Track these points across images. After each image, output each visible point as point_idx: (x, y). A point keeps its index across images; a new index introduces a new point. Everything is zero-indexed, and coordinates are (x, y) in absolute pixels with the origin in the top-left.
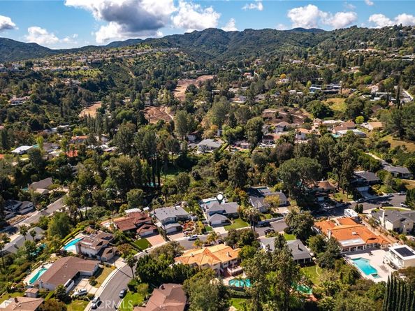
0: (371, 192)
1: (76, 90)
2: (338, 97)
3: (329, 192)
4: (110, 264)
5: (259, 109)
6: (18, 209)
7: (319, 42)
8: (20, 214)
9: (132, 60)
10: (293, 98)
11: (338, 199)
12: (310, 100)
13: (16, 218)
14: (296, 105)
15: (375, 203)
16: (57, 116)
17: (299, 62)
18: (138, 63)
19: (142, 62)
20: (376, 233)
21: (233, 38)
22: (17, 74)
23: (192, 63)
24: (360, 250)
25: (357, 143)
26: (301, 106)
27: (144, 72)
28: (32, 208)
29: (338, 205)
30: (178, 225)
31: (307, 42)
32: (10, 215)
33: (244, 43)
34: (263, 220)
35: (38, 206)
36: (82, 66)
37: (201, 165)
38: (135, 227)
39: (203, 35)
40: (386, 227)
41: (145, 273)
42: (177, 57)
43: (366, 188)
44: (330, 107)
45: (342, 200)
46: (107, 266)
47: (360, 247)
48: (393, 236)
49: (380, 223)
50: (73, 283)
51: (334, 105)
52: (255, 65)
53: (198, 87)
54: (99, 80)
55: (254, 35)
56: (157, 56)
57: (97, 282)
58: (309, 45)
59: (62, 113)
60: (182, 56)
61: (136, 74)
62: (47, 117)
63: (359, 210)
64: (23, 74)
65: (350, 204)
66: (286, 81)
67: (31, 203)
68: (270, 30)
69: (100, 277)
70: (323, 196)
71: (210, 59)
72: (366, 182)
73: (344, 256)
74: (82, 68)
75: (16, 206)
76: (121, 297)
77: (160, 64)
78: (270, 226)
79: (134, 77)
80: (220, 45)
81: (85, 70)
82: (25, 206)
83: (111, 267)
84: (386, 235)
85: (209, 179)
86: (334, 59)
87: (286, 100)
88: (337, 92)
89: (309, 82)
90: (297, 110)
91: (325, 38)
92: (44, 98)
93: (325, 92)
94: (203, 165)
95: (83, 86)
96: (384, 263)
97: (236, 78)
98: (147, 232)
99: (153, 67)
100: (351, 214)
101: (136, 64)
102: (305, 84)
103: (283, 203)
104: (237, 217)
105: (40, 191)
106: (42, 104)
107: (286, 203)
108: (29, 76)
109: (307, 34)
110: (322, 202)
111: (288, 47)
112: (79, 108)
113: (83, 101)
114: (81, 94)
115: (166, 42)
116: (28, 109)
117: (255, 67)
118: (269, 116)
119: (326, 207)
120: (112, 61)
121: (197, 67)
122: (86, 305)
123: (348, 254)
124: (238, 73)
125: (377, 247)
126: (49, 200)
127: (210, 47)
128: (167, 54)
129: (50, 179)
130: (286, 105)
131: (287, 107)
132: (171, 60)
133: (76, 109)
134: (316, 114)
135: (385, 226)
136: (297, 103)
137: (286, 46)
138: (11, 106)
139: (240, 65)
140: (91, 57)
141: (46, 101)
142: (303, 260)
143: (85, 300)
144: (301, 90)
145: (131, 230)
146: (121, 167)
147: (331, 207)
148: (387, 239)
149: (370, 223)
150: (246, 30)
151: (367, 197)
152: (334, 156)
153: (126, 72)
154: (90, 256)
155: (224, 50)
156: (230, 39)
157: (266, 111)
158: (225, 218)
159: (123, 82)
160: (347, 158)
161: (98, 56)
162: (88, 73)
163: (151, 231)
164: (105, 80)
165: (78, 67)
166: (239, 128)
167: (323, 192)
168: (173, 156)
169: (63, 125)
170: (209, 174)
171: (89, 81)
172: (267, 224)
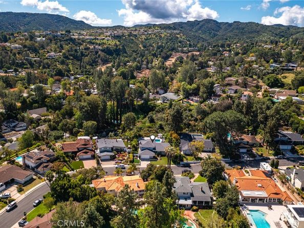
0: (293, 151)
1: (97, 52)
2: (293, 73)
3: (253, 145)
4: (41, 177)
5: (222, 76)
6: (15, 127)
7: (292, 35)
8: (15, 131)
9: (144, 37)
10: (254, 71)
11: (259, 153)
12: (268, 73)
13: (10, 133)
14: (254, 77)
15: (294, 161)
16: (77, 69)
17: (269, 46)
18: (148, 39)
19: (150, 39)
20: (283, 189)
21: (223, 27)
22: (59, 38)
23: (188, 42)
24: (261, 202)
25: (293, 108)
26: (259, 78)
27: (151, 45)
28: (25, 128)
29: (258, 158)
30: (112, 154)
31: (282, 34)
32: (7, 130)
33: (232, 31)
34: (185, 161)
35: (30, 127)
36: (107, 37)
37: (157, 111)
38: (77, 150)
39: (201, 24)
40: (295, 185)
41: (56, 188)
42: (178, 37)
43: (289, 147)
44: (283, 80)
45: (262, 154)
46: (39, 178)
47: (261, 199)
48: (299, 194)
49: (291, 181)
50: (4, 187)
51: (286, 79)
52: (234, 47)
53: (185, 59)
54: (115, 47)
55: (240, 26)
56: (163, 36)
57: (23, 190)
58: (283, 36)
59: (80, 67)
60: (181, 37)
61: (144, 47)
62: (69, 68)
63: (275, 165)
64: (63, 38)
65: (269, 159)
66: (254, 58)
67: (25, 124)
68: (254, 23)
69: (29, 186)
70: (246, 148)
71: (203, 41)
72: (291, 142)
73: (242, 206)
74: (106, 39)
75: (13, 124)
76: (35, 206)
77: (164, 41)
78: (190, 167)
79: (142, 48)
80: (213, 32)
81: (108, 40)
82: (20, 126)
83: (41, 179)
84: (293, 192)
85: (160, 123)
86: (299, 47)
87: (248, 72)
88: (293, 69)
89: (272, 60)
90: (254, 80)
91: (298, 32)
92: (71, 55)
93: (282, 69)
94: (158, 112)
95: (102, 51)
96: (280, 219)
97: (215, 54)
98: (85, 156)
99: (158, 43)
100: (265, 167)
101: (146, 40)
102: (268, 62)
103: (209, 149)
104: (164, 156)
105: (35, 116)
106: (69, 59)
107: (211, 150)
108: (67, 40)
109: (283, 28)
110: (243, 153)
111: (265, 37)
112: (96, 65)
113: (100, 61)
114: (99, 56)
115: (172, 26)
116: (58, 62)
117: (234, 48)
118: (230, 82)
119: (246, 158)
120: (129, 35)
121: (190, 46)
122: (3, 207)
123: (247, 204)
124: (219, 51)
125: (280, 202)
126: (39, 124)
127: (204, 32)
128: (170, 34)
129: (45, 108)
130: (247, 75)
131: (247, 77)
132: (173, 39)
133: (93, 66)
134: (269, 84)
135: (294, 183)
136: (256, 75)
137: (264, 36)
138: (47, 58)
139: (223, 46)
140: (116, 32)
141: (72, 58)
142: (202, 202)
143: (5, 203)
144: (264, 66)
145: (73, 152)
146: (89, 104)
147: (251, 159)
148: (292, 197)
149: (281, 179)
150: (235, 22)
151: (288, 155)
152: (262, 113)
153: (137, 45)
154: (31, 167)
155: (215, 35)
156: (221, 28)
157: (229, 78)
158: (153, 154)
159: (133, 51)
160: (272, 116)
161: (120, 32)
162: (109, 42)
163: (89, 155)
164: (119, 48)
165: (104, 38)
166: (194, 86)
167: (247, 144)
168: (138, 102)
169: (79, 75)
170: (162, 119)
171: (107, 48)
172: (188, 165)
